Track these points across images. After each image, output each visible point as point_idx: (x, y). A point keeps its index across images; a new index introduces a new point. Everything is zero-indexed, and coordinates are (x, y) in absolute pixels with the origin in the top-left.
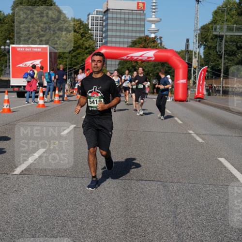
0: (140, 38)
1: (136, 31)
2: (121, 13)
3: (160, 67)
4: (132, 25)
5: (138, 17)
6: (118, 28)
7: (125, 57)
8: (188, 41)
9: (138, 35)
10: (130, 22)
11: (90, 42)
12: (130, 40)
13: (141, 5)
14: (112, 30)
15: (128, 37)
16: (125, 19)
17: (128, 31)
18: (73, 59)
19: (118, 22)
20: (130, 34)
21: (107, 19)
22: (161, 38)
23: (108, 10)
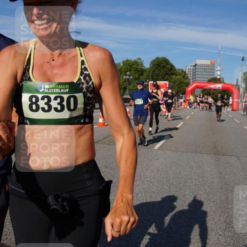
0: (212, 78)
1: (210, 75)
2: (202, 66)
3: (223, 93)
4: (208, 72)
5: (211, 68)
6: (201, 73)
7: (206, 88)
8: (237, 80)
9: (212, 77)
10: (207, 71)
11: (187, 80)
12: (207, 79)
13: (213, 62)
14: (198, 74)
15: (206, 78)
16: (204, 69)
17: (206, 75)
18: (179, 89)
19: (201, 70)
20: (207, 76)
21: (195, 69)
22: (223, 78)
23: (196, 65)
